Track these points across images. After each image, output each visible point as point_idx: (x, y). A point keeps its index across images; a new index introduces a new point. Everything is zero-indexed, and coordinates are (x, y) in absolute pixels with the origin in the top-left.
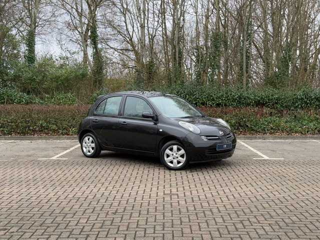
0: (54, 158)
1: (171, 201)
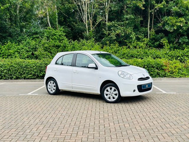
0: (30, 94)
1: (104, 123)
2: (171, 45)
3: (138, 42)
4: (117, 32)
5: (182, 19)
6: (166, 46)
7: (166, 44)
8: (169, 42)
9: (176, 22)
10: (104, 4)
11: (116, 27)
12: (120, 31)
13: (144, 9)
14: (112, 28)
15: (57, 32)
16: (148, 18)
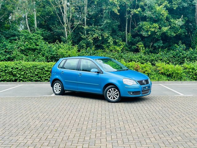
2: (147, 49)
3: (115, 46)
4: (94, 36)
5: (156, 25)
6: (142, 50)
7: (141, 48)
8: (145, 47)
9: (150, 27)
11: (94, 31)
12: (97, 35)
13: (119, 14)
14: (89, 32)
15: (34, 36)
16: (126, 23)
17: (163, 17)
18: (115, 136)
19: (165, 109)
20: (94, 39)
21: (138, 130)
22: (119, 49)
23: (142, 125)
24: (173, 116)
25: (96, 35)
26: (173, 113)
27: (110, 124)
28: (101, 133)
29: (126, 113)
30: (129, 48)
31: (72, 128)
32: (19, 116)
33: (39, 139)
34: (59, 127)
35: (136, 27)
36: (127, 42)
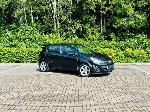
1: (82, 100)
2: (117, 38)
3: (93, 36)
4: (76, 28)
5: (125, 20)
6: (113, 39)
7: (113, 37)
8: (116, 36)
9: (120, 21)
10: (65, 6)
11: (76, 24)
13: (95, 11)
14: (73, 25)
15: (30, 28)
16: (101, 18)
17: (130, 13)
18: (102, 107)
19: (137, 85)
20: (77, 30)
21: (119, 101)
22: (96, 38)
23: (121, 97)
24: (145, 91)
25: (78, 28)
26: (144, 88)
27: (96, 96)
28: (90, 103)
29: (107, 88)
30: (104, 37)
31: (67, 100)
32: (25, 90)
33: (43, 109)
34: (57, 99)
35: (109, 21)
36: (102, 32)
